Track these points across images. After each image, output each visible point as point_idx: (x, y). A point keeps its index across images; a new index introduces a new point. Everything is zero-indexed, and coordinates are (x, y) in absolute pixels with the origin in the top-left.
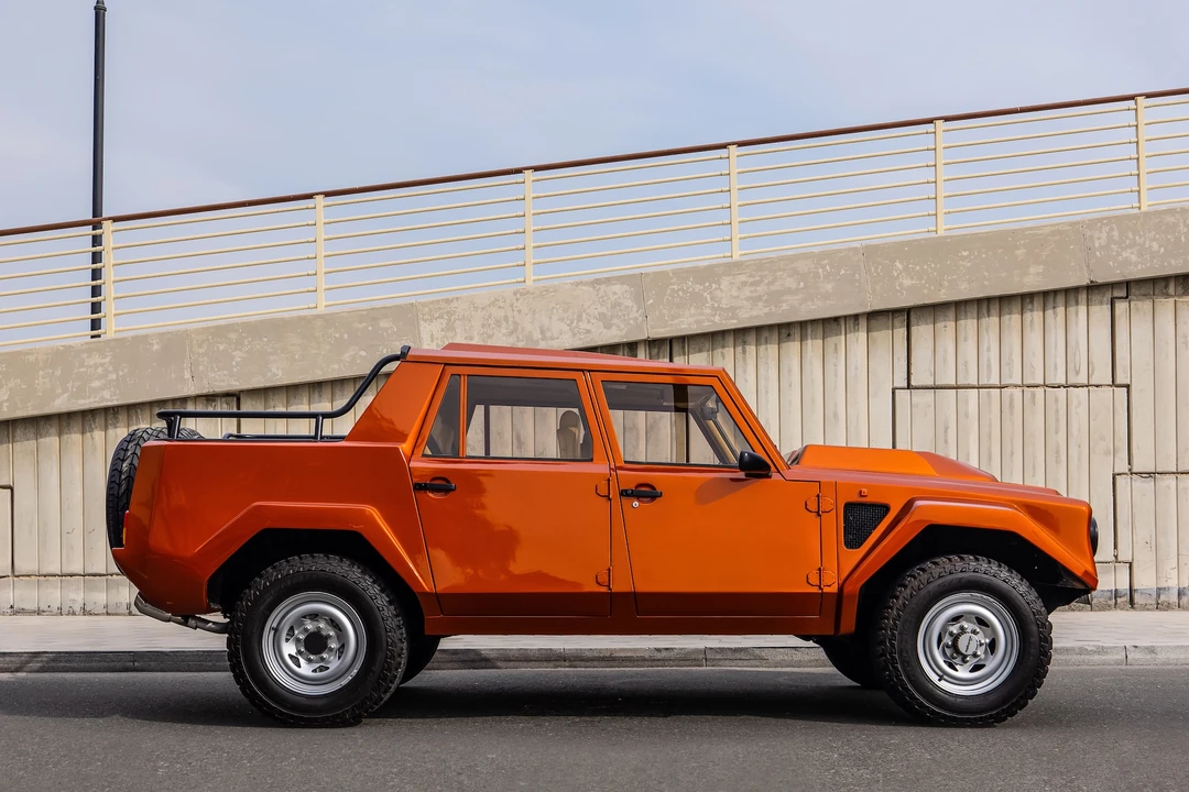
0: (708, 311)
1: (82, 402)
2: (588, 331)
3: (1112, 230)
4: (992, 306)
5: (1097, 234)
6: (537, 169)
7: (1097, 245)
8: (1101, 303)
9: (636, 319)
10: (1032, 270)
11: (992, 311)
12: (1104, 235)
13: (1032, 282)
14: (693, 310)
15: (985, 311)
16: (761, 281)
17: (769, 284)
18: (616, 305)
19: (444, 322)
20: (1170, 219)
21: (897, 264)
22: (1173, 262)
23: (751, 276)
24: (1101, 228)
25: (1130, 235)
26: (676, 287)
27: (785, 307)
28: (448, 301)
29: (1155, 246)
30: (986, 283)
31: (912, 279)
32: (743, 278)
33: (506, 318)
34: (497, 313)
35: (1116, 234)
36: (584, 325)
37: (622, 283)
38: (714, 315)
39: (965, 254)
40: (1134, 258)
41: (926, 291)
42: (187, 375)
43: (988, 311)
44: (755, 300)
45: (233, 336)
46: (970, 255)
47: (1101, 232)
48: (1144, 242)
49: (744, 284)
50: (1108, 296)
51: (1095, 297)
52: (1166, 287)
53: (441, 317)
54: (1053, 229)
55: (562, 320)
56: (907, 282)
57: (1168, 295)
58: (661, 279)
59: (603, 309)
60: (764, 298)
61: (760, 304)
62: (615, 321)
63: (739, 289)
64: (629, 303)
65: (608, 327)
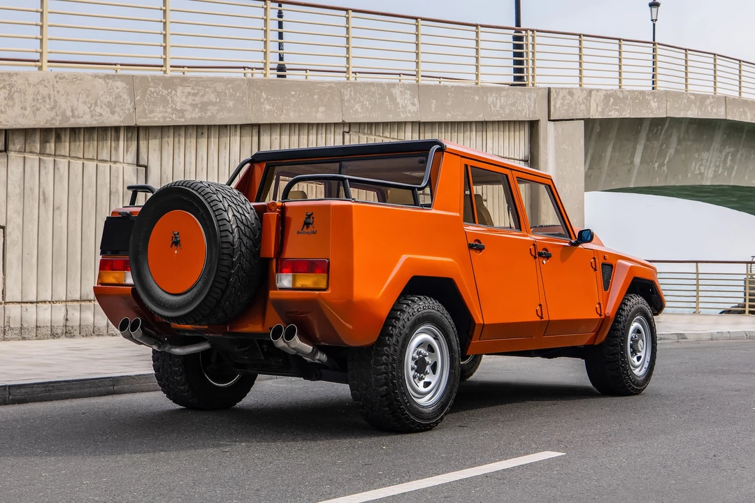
0: (169, 110)
2: (101, 115)
3: (351, 90)
5: (346, 92)
7: (346, 99)
9: (129, 110)
10: (320, 109)
13: (321, 117)
14: (161, 108)
16: (198, 94)
18: (118, 97)
19: (6, 91)
21: (263, 94)
23: (193, 89)
25: (358, 95)
26: (152, 89)
27: (209, 114)
29: (367, 104)
30: (301, 114)
31: (270, 105)
32: (189, 89)
33: (49, 96)
34: (44, 91)
35: (353, 93)
36: (98, 110)
37: (122, 81)
38: (172, 114)
39: (293, 93)
40: (359, 109)
41: (275, 115)
44: (194, 106)
48: (364, 100)
49: (189, 93)
50: (342, 130)
55: (85, 103)
56: (268, 107)
57: (364, 134)
58: (144, 82)
59: (110, 99)
60: (199, 106)
61: (197, 110)
62: (117, 109)
63: (186, 97)
64: (125, 97)
65: (113, 113)
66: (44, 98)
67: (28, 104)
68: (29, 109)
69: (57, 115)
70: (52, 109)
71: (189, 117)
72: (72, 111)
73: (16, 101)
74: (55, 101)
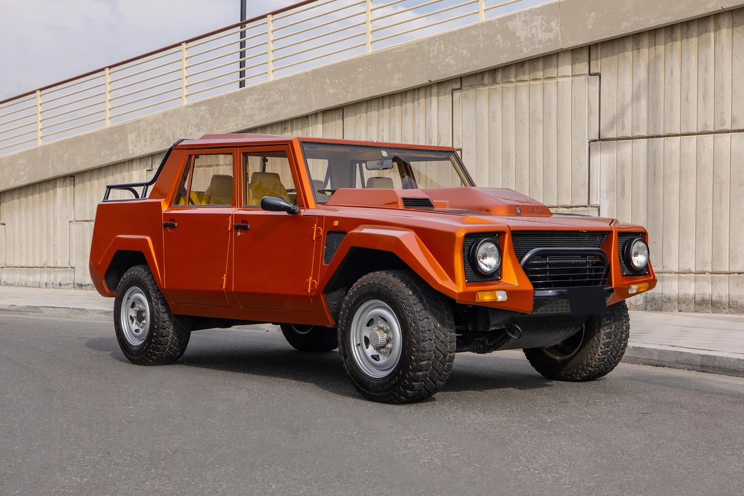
0: (240, 118)
1: (18, 182)
2: (191, 134)
3: (440, 44)
4: (385, 101)
5: (432, 48)
6: (187, 42)
7: (432, 56)
8: (445, 94)
9: (210, 125)
10: (396, 77)
11: (385, 105)
12: (436, 48)
13: (397, 84)
14: (234, 118)
15: (381, 105)
16: (264, 98)
17: (268, 99)
18: (203, 117)
19: (136, 133)
20: (474, 32)
21: (327, 80)
22: (475, 62)
23: (259, 95)
24: (434, 44)
25: (451, 46)
26: (227, 105)
27: (274, 112)
28: (138, 121)
29: (465, 52)
30: (372, 88)
31: (334, 89)
32: (256, 96)
33: (159, 129)
34: (156, 126)
35: (442, 46)
36: (190, 131)
37: (205, 105)
38: (243, 120)
39: (361, 70)
40: (452, 62)
41: (341, 96)
42: (50, 167)
43: (383, 105)
44: (261, 109)
45: (64, 146)
46: (363, 71)
47: (434, 47)
48: (459, 51)
49: (256, 100)
50: (450, 89)
51: (442, 90)
52: (483, 79)
53: (135, 130)
54: (408, 48)
55: (180, 128)
56: (332, 91)
57: (484, 85)
58: (220, 100)
59: (197, 121)
60: (266, 108)
61: (264, 111)
62: (202, 127)
63: (254, 103)
64: (207, 116)
65: (199, 130)
66: (156, 131)
67: (148, 138)
68: (148, 140)
69: (164, 141)
70: (161, 138)
71: (258, 119)
72: (173, 135)
73: (142, 137)
74: (163, 132)
